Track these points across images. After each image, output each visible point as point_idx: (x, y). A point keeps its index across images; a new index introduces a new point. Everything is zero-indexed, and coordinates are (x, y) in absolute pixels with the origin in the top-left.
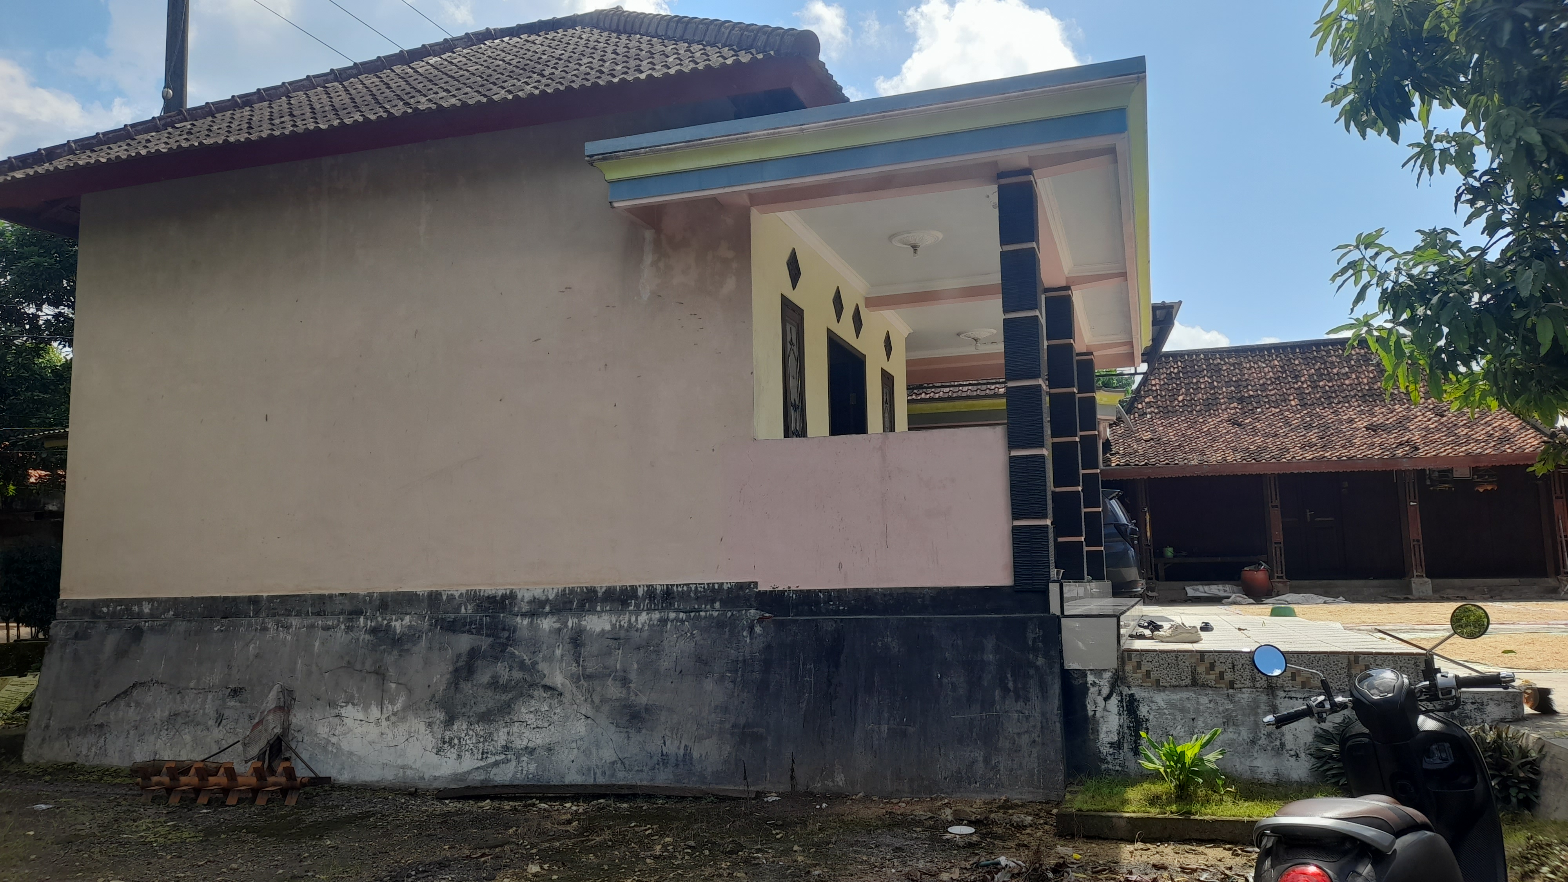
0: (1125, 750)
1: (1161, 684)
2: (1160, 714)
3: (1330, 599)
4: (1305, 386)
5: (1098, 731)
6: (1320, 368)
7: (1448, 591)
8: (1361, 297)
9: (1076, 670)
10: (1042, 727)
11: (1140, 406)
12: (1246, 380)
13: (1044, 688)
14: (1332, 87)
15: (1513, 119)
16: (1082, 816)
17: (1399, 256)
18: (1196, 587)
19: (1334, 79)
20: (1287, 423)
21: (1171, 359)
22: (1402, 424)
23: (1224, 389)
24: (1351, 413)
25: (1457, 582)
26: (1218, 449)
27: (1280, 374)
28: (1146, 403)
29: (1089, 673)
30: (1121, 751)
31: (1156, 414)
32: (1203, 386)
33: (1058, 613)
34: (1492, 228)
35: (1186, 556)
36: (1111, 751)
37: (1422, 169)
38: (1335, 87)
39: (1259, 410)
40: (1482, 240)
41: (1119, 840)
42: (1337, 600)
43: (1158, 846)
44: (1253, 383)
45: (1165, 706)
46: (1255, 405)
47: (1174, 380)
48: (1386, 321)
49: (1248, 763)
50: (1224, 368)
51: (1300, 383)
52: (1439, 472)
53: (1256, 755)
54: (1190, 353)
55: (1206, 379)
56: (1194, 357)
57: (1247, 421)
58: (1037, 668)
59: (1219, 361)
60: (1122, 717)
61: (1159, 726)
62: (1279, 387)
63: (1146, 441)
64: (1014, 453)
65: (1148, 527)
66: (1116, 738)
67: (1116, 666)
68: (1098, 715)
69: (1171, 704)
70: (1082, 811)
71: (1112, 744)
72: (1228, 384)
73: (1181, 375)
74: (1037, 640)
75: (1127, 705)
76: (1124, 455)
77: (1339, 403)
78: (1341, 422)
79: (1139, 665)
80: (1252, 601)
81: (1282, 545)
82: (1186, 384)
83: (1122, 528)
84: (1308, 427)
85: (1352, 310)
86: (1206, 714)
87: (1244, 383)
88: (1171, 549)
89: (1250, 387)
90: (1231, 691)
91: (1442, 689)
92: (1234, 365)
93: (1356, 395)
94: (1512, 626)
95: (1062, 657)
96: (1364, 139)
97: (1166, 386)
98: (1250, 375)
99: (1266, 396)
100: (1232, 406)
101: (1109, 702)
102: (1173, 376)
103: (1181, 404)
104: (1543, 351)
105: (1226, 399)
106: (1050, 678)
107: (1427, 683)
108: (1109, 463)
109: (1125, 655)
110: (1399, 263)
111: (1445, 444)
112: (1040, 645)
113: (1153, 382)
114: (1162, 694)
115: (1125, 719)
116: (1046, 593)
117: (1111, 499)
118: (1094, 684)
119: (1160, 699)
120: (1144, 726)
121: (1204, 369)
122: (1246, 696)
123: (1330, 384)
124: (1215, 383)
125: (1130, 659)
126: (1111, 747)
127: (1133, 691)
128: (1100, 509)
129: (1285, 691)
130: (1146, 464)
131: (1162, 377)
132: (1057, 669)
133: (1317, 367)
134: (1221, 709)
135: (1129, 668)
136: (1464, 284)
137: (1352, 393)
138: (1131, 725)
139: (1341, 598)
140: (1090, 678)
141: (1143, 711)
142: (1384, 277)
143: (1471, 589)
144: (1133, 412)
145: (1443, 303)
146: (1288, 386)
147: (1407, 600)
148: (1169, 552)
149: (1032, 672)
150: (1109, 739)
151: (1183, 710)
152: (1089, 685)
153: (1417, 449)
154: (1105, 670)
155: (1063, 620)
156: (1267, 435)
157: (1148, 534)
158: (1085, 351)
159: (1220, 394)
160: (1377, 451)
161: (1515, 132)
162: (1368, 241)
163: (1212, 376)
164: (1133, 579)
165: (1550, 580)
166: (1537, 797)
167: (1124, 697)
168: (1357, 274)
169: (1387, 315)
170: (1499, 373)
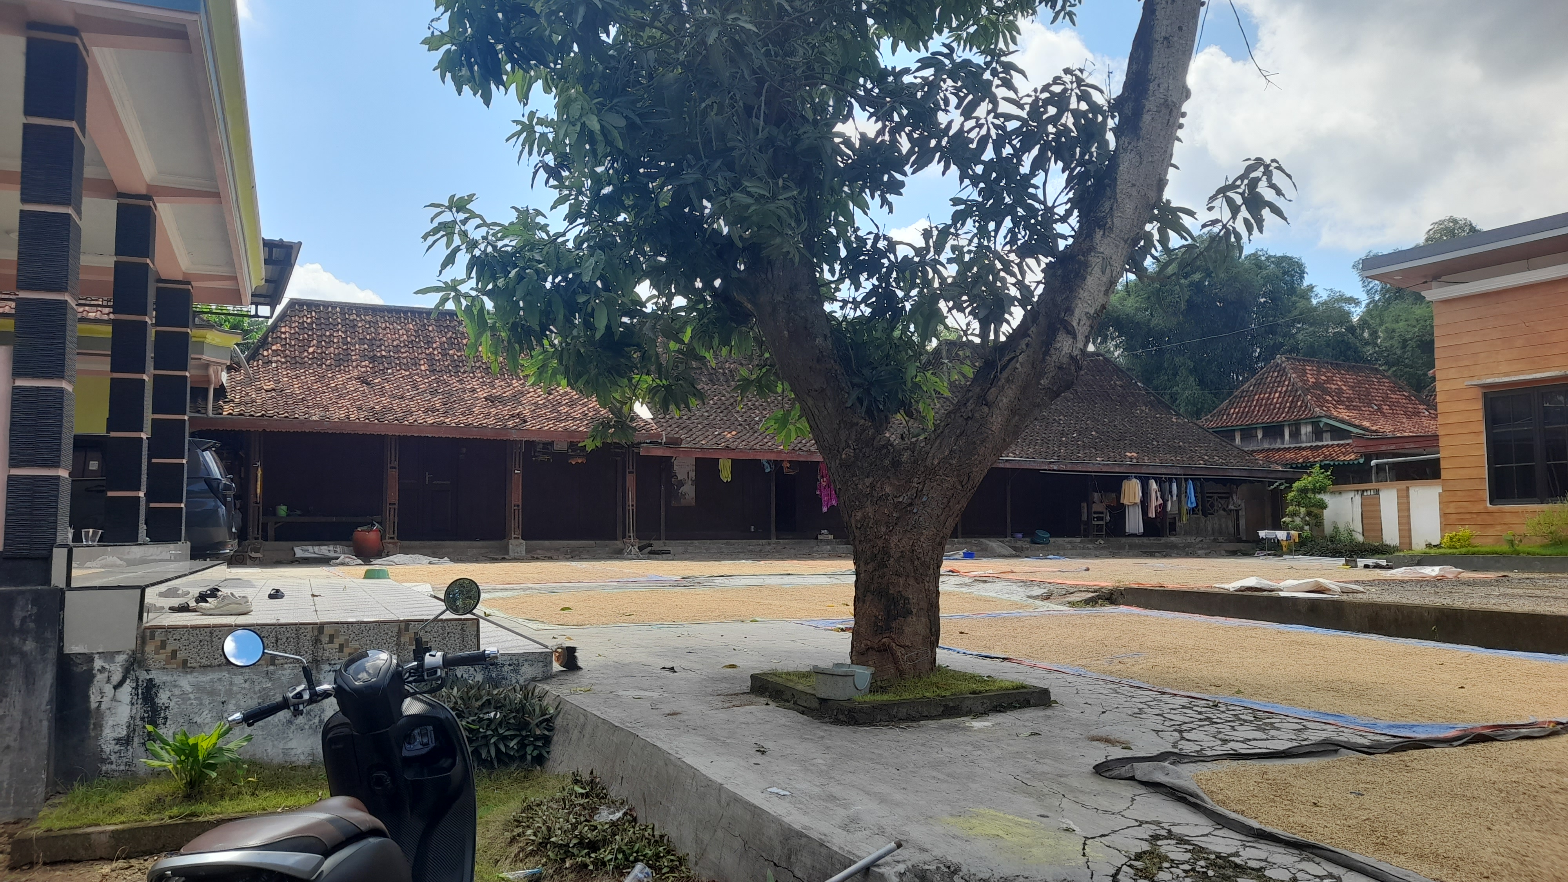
0: (135, 744)
1: (189, 665)
2: (183, 699)
3: (435, 560)
4: (436, 352)
5: (101, 726)
6: (451, 337)
7: (539, 551)
8: (450, 260)
9: (80, 654)
10: (22, 728)
11: (265, 353)
12: (381, 339)
13: (30, 678)
14: (429, 28)
15: (580, 103)
16: (49, 839)
17: (488, 225)
18: (306, 548)
19: (432, 21)
20: (415, 386)
21: (305, 307)
22: (516, 398)
23: (357, 346)
24: (475, 384)
25: (547, 543)
26: (343, 407)
27: (413, 338)
28: (273, 351)
29: (97, 656)
30: (129, 747)
31: (282, 363)
32: (335, 340)
33: (62, 584)
34: (571, 218)
35: (300, 515)
36: (117, 748)
37: (523, 148)
38: (432, 29)
39: (389, 371)
40: (562, 226)
41: (96, 860)
42: (442, 560)
43: (145, 860)
44: (386, 344)
45: (190, 690)
46: (386, 365)
47: (306, 330)
48: (472, 289)
49: (281, 746)
50: (360, 325)
51: (431, 350)
52: (544, 444)
53: (291, 735)
54: (327, 305)
55: (340, 333)
56: (330, 309)
57: (376, 381)
58: (23, 655)
59: (355, 317)
60: (134, 707)
61: (181, 714)
62: (411, 351)
63: (267, 391)
64: (19, 383)
65: (259, 483)
66: (125, 733)
67: (134, 647)
68: (103, 706)
69: (198, 688)
70: (51, 830)
71: (118, 741)
72: (362, 341)
73: (314, 326)
74: (28, 620)
75: (142, 693)
76: (240, 403)
77: (465, 372)
78: (464, 391)
79: (163, 644)
80: (360, 561)
81: (396, 507)
82: (318, 336)
83: (215, 484)
84: (434, 393)
85: (440, 272)
86: (240, 696)
87: (378, 343)
88: (284, 508)
89: (383, 347)
90: (272, 668)
91: (428, 670)
92: (369, 322)
93: (480, 367)
94: (577, 585)
95: (61, 639)
96: (460, 95)
97: (297, 336)
98: (384, 335)
99: (398, 358)
100: (363, 364)
101: (121, 690)
102: (306, 325)
103: (310, 356)
104: (598, 336)
105: (358, 357)
106: (40, 666)
107: (415, 663)
108: (220, 411)
109: (146, 635)
110: (488, 233)
111: (549, 419)
112: (32, 625)
113: (283, 330)
114: (189, 676)
115: (139, 710)
116: (47, 560)
117: (203, 451)
118: (102, 670)
119: (186, 682)
120: (162, 715)
121: (339, 323)
122: (287, 672)
123: (459, 354)
124: (349, 339)
125: (153, 637)
126: (117, 744)
127: (153, 674)
128: (184, 461)
129: (330, 664)
130: (263, 415)
131: (293, 325)
132: (52, 654)
133: (448, 336)
134: (257, 688)
135: (150, 648)
136: (540, 262)
137: (477, 365)
138: (146, 715)
139: (446, 558)
140: (98, 663)
141: (163, 698)
142: (473, 245)
143: (557, 550)
144: (257, 358)
145: (520, 277)
146: (420, 351)
147: (504, 560)
148: (282, 510)
149: (15, 659)
150: (115, 735)
151: (212, 693)
152: (95, 672)
153: (525, 422)
154: (119, 653)
155: (68, 594)
156: (393, 397)
157: (259, 491)
158: (181, 279)
159: (352, 351)
160: (491, 421)
161: (581, 116)
162: (460, 204)
163: (346, 332)
164: (221, 540)
165: (618, 542)
166: (548, 752)
167: (140, 683)
168: (450, 235)
169: (472, 283)
170: (565, 353)
